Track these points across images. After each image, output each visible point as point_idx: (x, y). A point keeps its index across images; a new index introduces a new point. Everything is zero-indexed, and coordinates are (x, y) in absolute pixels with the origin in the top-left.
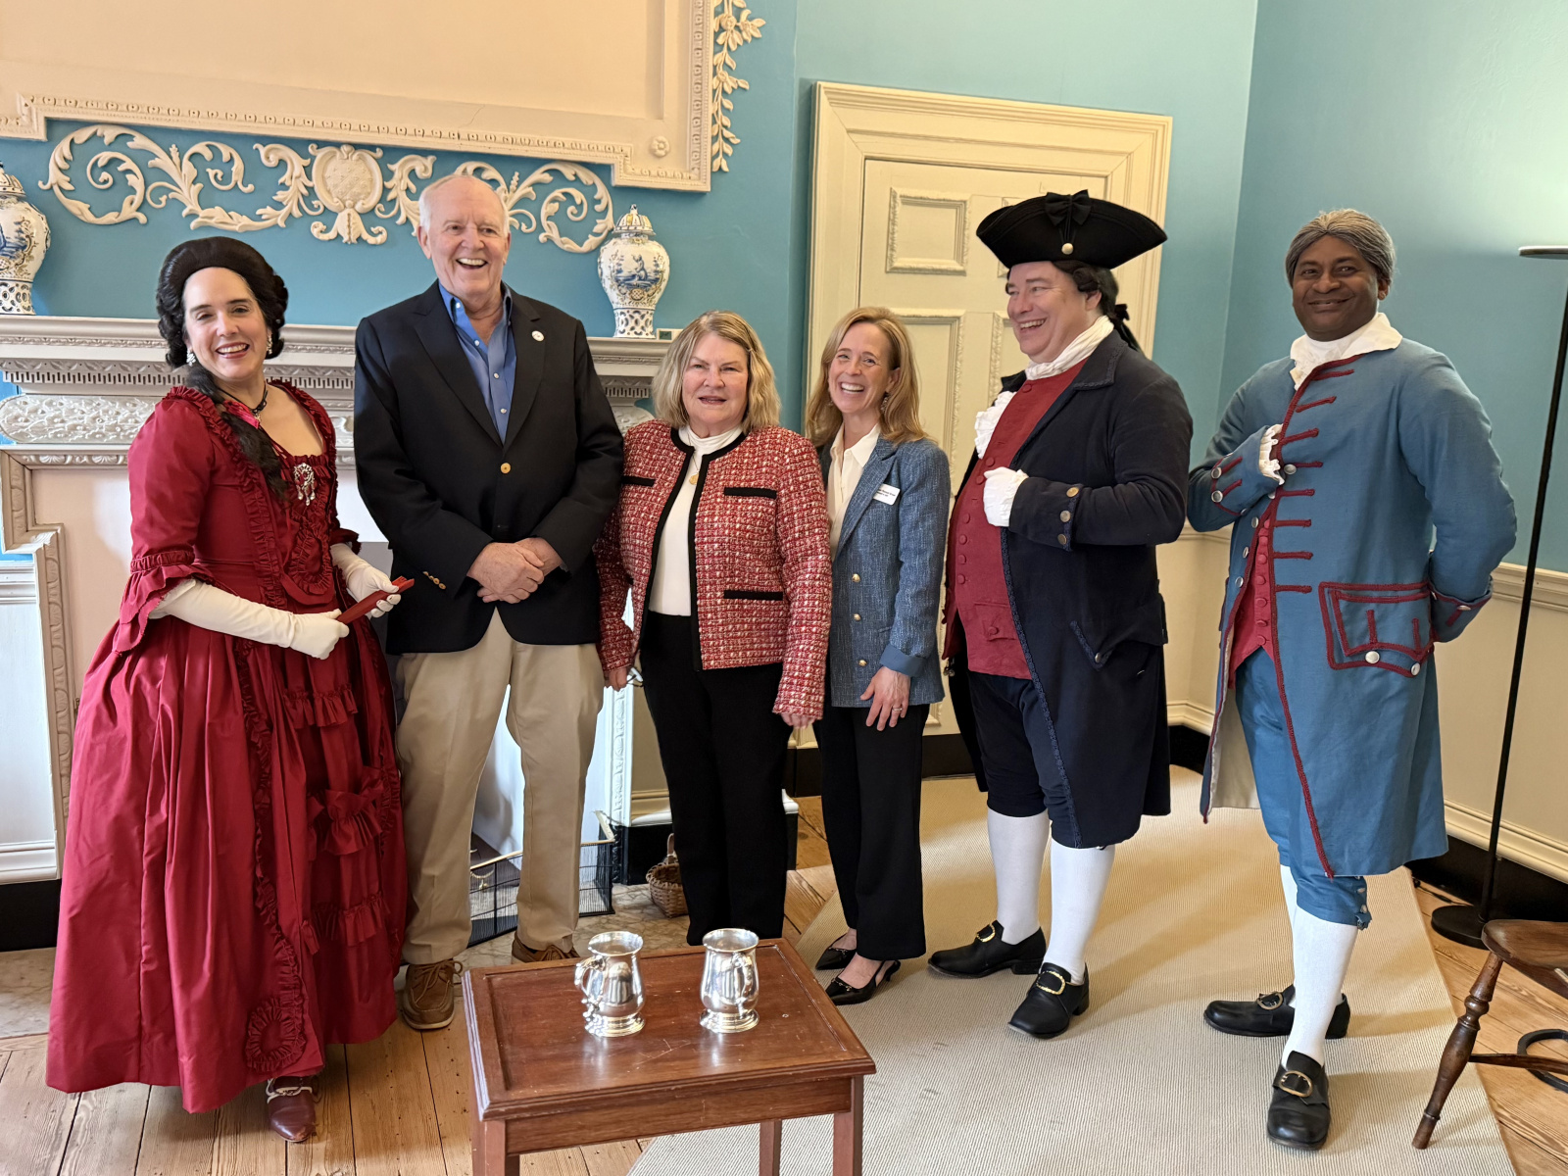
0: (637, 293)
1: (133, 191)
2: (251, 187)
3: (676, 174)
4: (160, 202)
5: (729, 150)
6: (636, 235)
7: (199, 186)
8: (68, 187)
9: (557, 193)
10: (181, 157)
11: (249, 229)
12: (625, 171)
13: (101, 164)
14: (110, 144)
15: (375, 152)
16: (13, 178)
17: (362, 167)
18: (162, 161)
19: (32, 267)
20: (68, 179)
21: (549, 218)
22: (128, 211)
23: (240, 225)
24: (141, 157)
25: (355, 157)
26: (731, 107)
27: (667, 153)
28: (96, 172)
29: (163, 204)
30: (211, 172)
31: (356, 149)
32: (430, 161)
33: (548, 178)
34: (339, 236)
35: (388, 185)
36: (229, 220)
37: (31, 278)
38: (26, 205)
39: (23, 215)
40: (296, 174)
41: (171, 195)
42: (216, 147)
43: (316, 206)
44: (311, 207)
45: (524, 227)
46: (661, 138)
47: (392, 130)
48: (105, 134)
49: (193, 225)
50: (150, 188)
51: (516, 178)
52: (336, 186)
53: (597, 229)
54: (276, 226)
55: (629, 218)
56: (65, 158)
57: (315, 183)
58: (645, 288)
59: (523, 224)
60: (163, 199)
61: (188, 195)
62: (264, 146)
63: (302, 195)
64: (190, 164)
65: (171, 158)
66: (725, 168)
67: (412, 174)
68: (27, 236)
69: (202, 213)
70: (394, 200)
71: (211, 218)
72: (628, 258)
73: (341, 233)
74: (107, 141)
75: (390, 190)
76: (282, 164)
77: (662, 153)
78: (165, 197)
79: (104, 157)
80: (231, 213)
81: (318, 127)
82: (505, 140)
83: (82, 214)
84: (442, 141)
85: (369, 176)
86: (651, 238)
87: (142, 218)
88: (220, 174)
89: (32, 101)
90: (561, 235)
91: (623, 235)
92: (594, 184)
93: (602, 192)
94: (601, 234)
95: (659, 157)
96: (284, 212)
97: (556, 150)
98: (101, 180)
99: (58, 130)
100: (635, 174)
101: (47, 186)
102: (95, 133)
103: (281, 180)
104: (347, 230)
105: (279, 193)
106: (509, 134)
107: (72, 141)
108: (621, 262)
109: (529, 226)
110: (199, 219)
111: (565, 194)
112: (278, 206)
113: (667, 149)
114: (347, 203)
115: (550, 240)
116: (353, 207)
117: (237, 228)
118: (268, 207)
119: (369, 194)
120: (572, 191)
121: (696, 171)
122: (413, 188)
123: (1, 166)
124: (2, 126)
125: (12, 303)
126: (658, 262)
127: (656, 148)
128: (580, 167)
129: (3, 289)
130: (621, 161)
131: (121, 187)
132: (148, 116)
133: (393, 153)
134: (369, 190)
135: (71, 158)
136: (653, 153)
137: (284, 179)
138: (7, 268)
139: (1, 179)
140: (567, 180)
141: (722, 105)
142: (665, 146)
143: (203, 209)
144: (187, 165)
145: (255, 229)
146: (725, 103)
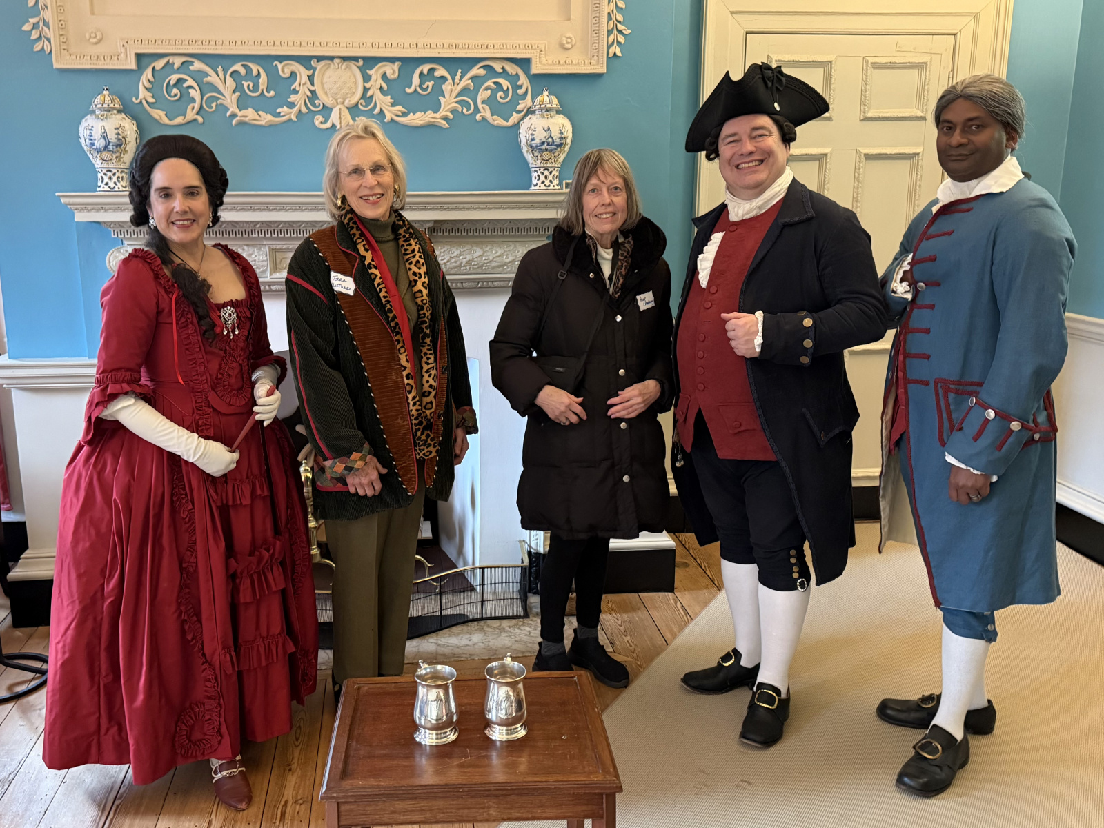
0: (546, 155)
1: (193, 100)
2: (272, 93)
3: (580, 62)
4: (212, 107)
5: (621, 39)
6: (546, 111)
7: (237, 94)
8: (152, 101)
9: (490, 83)
10: (225, 75)
11: (271, 123)
12: (540, 62)
13: (172, 83)
14: (178, 69)
15: (358, 61)
16: (114, 97)
17: (349, 73)
18: (213, 78)
19: (128, 158)
20: (151, 95)
21: (483, 102)
22: (191, 115)
23: (265, 121)
24: (198, 77)
25: (344, 66)
26: (624, 6)
27: (573, 46)
28: (169, 90)
29: (214, 108)
30: (245, 84)
32: (396, 66)
33: (482, 72)
34: (333, 126)
35: (367, 85)
36: (257, 117)
38: (123, 115)
39: (120, 122)
41: (219, 102)
42: (248, 66)
43: (317, 104)
44: (314, 105)
45: (465, 110)
46: (568, 35)
47: (369, 45)
48: (175, 61)
49: (234, 122)
50: (205, 98)
51: (459, 74)
52: (330, 89)
53: (519, 108)
54: (291, 119)
55: (541, 98)
56: (149, 81)
57: (317, 87)
58: (552, 151)
59: (464, 108)
60: (214, 105)
62: (281, 63)
63: (308, 97)
64: (231, 79)
65: (218, 76)
66: (619, 53)
67: (384, 76)
68: (123, 137)
69: (240, 113)
70: (371, 97)
71: (246, 117)
72: (540, 129)
73: (336, 123)
74: (176, 66)
75: (369, 89)
76: (293, 75)
77: (569, 46)
78: (215, 103)
79: (174, 78)
80: (260, 113)
81: (317, 46)
82: (450, 46)
83: (161, 119)
84: (404, 50)
85: (354, 80)
86: (558, 112)
87: (200, 119)
88: (251, 85)
89: (127, 42)
90: (492, 115)
91: (537, 112)
92: (517, 74)
93: (523, 80)
94: (523, 111)
95: (567, 49)
96: (295, 110)
97: (488, 51)
98: (172, 94)
99: (145, 61)
100: (548, 64)
101: (138, 101)
102: (168, 62)
103: (293, 87)
104: (339, 121)
105: (292, 96)
106: (454, 42)
107: (154, 68)
108: (534, 133)
109: (468, 109)
110: (238, 118)
111: (494, 83)
112: (292, 105)
113: (573, 43)
114: (339, 101)
115: (484, 119)
116: (343, 103)
117: (263, 123)
118: (285, 107)
119: (354, 93)
120: (501, 80)
121: (596, 58)
122: (385, 87)
123: (107, 89)
124: (108, 61)
125: (115, 183)
126: (563, 131)
127: (565, 42)
128: (508, 63)
129: (109, 174)
130: (538, 55)
131: (185, 98)
132: (202, 47)
133: (371, 62)
134: (354, 91)
135: (153, 80)
136: (562, 47)
137: (295, 85)
138: (111, 160)
139: (106, 99)
140: (497, 72)
141: (616, 6)
142: (571, 40)
143: (240, 110)
144: (229, 80)
145: (276, 123)
146: (619, 3)
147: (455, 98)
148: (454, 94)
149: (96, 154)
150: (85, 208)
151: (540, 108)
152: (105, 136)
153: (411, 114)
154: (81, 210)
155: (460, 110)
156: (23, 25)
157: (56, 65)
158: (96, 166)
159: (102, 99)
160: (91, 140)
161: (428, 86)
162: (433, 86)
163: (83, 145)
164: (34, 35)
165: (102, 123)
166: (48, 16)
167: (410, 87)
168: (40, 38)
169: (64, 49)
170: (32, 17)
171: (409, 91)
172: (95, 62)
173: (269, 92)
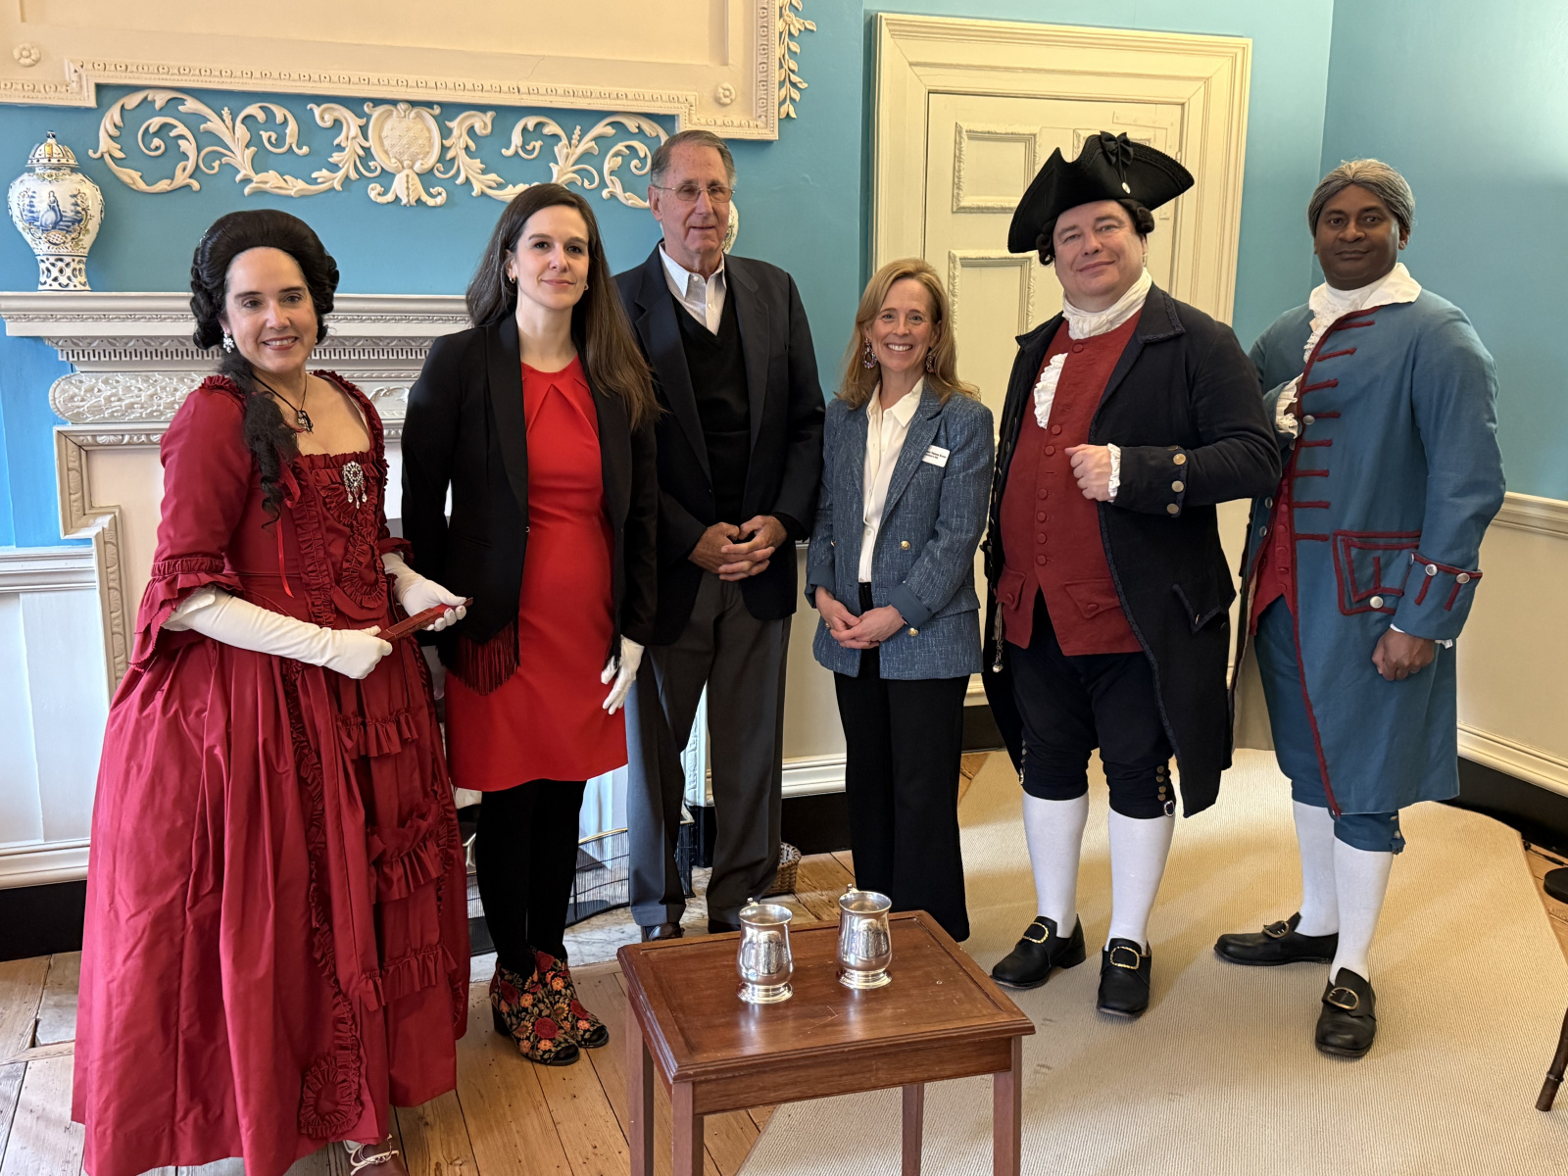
1: (185, 156)
2: (305, 149)
3: (743, 123)
4: (213, 168)
5: (796, 95)
7: (253, 149)
8: (119, 155)
9: (620, 147)
10: (234, 120)
11: (304, 194)
13: (152, 130)
14: (161, 109)
15: (433, 109)
16: (67, 148)
17: (420, 126)
18: (214, 124)
19: (88, 240)
20: (119, 147)
21: (612, 173)
22: (181, 178)
23: (295, 189)
24: (193, 121)
25: (412, 114)
26: (798, 51)
27: (732, 100)
28: (147, 142)
29: (217, 169)
30: (265, 135)
31: (413, 107)
32: (490, 114)
33: (610, 131)
34: (397, 199)
35: (447, 143)
36: (283, 184)
37: (85, 252)
38: (80, 176)
39: (79, 187)
41: (224, 160)
42: (269, 109)
43: (372, 168)
44: (368, 169)
45: (586, 183)
46: (726, 85)
47: (450, 85)
48: (156, 98)
49: (247, 190)
50: (203, 153)
51: (577, 132)
52: (393, 146)
54: (333, 189)
56: (115, 125)
57: (371, 143)
59: (586, 180)
61: (241, 158)
62: (319, 106)
63: (359, 156)
64: (243, 127)
65: (223, 121)
66: (793, 115)
67: (471, 131)
68: (83, 209)
69: (256, 178)
70: (453, 159)
71: (266, 183)
73: (400, 196)
74: (158, 105)
75: (449, 148)
76: (337, 124)
77: (727, 101)
78: (218, 162)
79: (155, 122)
80: (286, 177)
81: (373, 84)
82: (566, 93)
83: (134, 183)
84: (502, 95)
85: (427, 135)
87: (196, 185)
88: (274, 137)
89: (82, 66)
90: (624, 192)
92: (657, 135)
95: (724, 105)
96: (340, 174)
97: (619, 102)
98: (153, 146)
99: (108, 95)
101: (98, 155)
102: (146, 98)
104: (406, 193)
105: (334, 154)
106: (570, 87)
107: (123, 106)
109: (591, 182)
110: (253, 185)
111: (627, 147)
112: (334, 168)
113: (733, 97)
114: (406, 163)
115: (613, 196)
116: (411, 167)
117: (292, 193)
118: (324, 170)
119: (428, 153)
120: (635, 144)
121: (765, 118)
122: (472, 146)
123: (54, 136)
124: (52, 94)
125: (69, 278)
127: (722, 96)
128: (644, 119)
129: (60, 264)
130: (687, 111)
131: (173, 153)
132: (200, 78)
133: (449, 110)
134: (428, 150)
135: (121, 124)
136: (717, 101)
137: (340, 140)
138: (64, 243)
139: (54, 151)
140: (630, 132)
141: (789, 49)
142: (730, 93)
143: (256, 174)
144: (240, 129)
145: (308, 193)
146: (791, 46)
147: (573, 165)
148: (572, 159)
149: (38, 234)
150: (25, 315)
152: (54, 207)
153: (510, 186)
154: (18, 319)
155: (579, 184)
158: (36, 252)
159: (47, 151)
161: (534, 148)
162: (541, 147)
163: (16, 220)
165: (51, 188)
167: (508, 148)
171: (505, 153)
172: (31, 94)
173: (300, 148)
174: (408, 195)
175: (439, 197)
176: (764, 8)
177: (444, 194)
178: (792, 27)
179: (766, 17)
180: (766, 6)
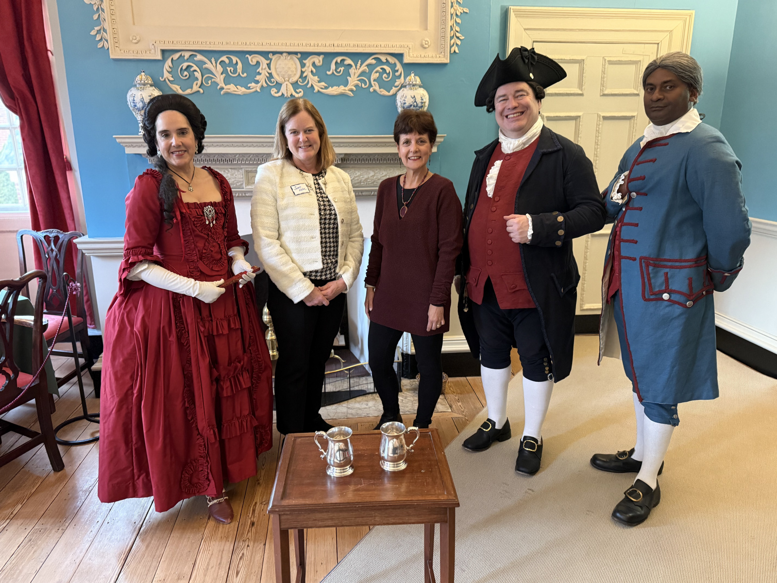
1: (197, 79)
2: (245, 74)
3: (433, 55)
4: (208, 83)
5: (459, 42)
6: (413, 86)
7: (224, 75)
8: (171, 79)
9: (378, 69)
10: (216, 63)
11: (245, 93)
12: (409, 56)
13: (184, 68)
14: (187, 59)
15: (297, 55)
16: (148, 76)
17: (292, 62)
18: (209, 65)
20: (171, 75)
21: (374, 80)
22: (195, 88)
23: (241, 91)
24: (200, 64)
25: (289, 58)
26: (460, 22)
27: (429, 46)
28: (182, 72)
29: (210, 84)
30: (229, 69)
31: (289, 54)
32: (322, 57)
33: (374, 62)
34: (283, 94)
35: (303, 70)
36: (236, 89)
38: (154, 88)
39: (152, 92)
40: (264, 68)
41: (213, 80)
42: (230, 58)
43: (273, 82)
44: (271, 82)
45: (363, 85)
46: (426, 39)
47: (304, 44)
48: (185, 55)
49: (222, 93)
50: (204, 78)
51: (359, 63)
52: (280, 72)
54: (257, 91)
55: (410, 78)
56: (170, 67)
57: (272, 71)
59: (363, 84)
60: (210, 82)
61: (220, 79)
62: (250, 56)
63: (267, 77)
64: (220, 66)
65: (212, 64)
66: (457, 51)
67: (314, 64)
69: (225, 87)
70: (306, 77)
72: (409, 97)
74: (186, 58)
75: (304, 72)
76: (258, 63)
77: (427, 46)
79: (185, 65)
80: (238, 87)
81: (273, 45)
82: (354, 46)
84: (327, 48)
85: (295, 67)
86: (420, 87)
87: (201, 91)
88: (232, 69)
89: (155, 43)
90: (380, 88)
91: (407, 87)
92: (395, 64)
93: (399, 67)
94: (398, 86)
95: (425, 48)
97: (377, 48)
98: (184, 75)
99: (167, 54)
100: (414, 57)
101: (163, 79)
102: (181, 55)
103: (258, 71)
105: (257, 76)
106: (356, 43)
107: (172, 59)
108: (405, 99)
109: (365, 85)
110: (224, 90)
111: (381, 69)
112: (257, 82)
113: (429, 44)
114: (286, 79)
115: (375, 91)
116: (288, 81)
117: (240, 93)
118: (253, 83)
119: (295, 74)
120: (385, 67)
121: (443, 53)
122: (314, 70)
123: (144, 72)
124: (144, 54)
126: (423, 98)
127: (424, 44)
128: (389, 56)
130: (408, 51)
131: (192, 78)
132: (202, 46)
133: (305, 55)
134: (295, 73)
135: (172, 66)
136: (422, 46)
137: (259, 70)
140: (382, 61)
141: (456, 21)
142: (428, 43)
143: (226, 85)
144: (219, 66)
145: (248, 93)
146: (457, 20)
147: (358, 77)
148: (357, 75)
149: (137, 112)
150: (130, 145)
151: (409, 84)
152: (142, 100)
153: (330, 87)
155: (360, 86)
156: (91, 32)
157: (112, 57)
158: (138, 119)
159: (142, 77)
160: (134, 103)
161: (340, 70)
162: (343, 70)
163: (129, 106)
164: (98, 38)
165: (140, 93)
166: (106, 25)
167: (329, 71)
168: (101, 39)
169: (117, 47)
170: (96, 26)
171: (328, 73)
172: (136, 55)
173: (243, 74)
174: (287, 93)
175: (300, 93)
176: (444, 3)
177: (302, 92)
178: (457, 11)
179: (445, 7)
180: (445, 2)
